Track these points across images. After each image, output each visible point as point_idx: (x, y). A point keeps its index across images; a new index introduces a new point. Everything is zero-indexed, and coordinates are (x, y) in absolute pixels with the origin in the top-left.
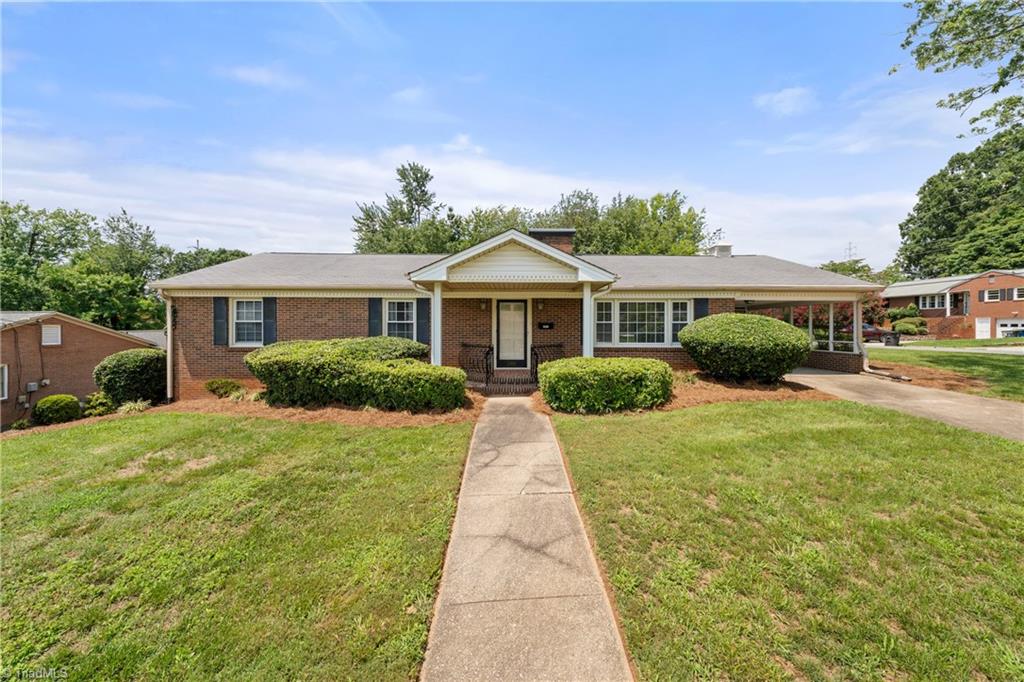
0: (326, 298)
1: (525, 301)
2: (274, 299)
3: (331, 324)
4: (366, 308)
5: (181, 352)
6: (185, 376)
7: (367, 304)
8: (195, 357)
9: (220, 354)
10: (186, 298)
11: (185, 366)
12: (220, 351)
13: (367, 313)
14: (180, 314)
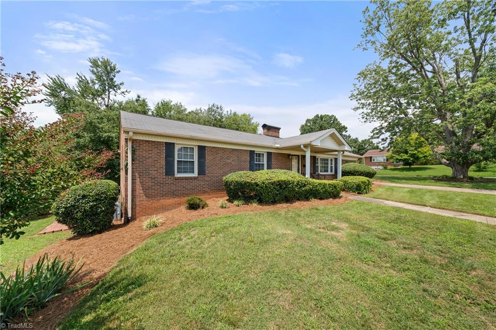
0: (231, 149)
1: (298, 156)
2: (205, 147)
3: (233, 163)
4: (249, 155)
5: (138, 180)
6: (141, 199)
7: (249, 153)
8: (150, 184)
9: (169, 181)
10: (143, 141)
11: (141, 192)
12: (169, 180)
13: (249, 158)
14: (137, 153)
